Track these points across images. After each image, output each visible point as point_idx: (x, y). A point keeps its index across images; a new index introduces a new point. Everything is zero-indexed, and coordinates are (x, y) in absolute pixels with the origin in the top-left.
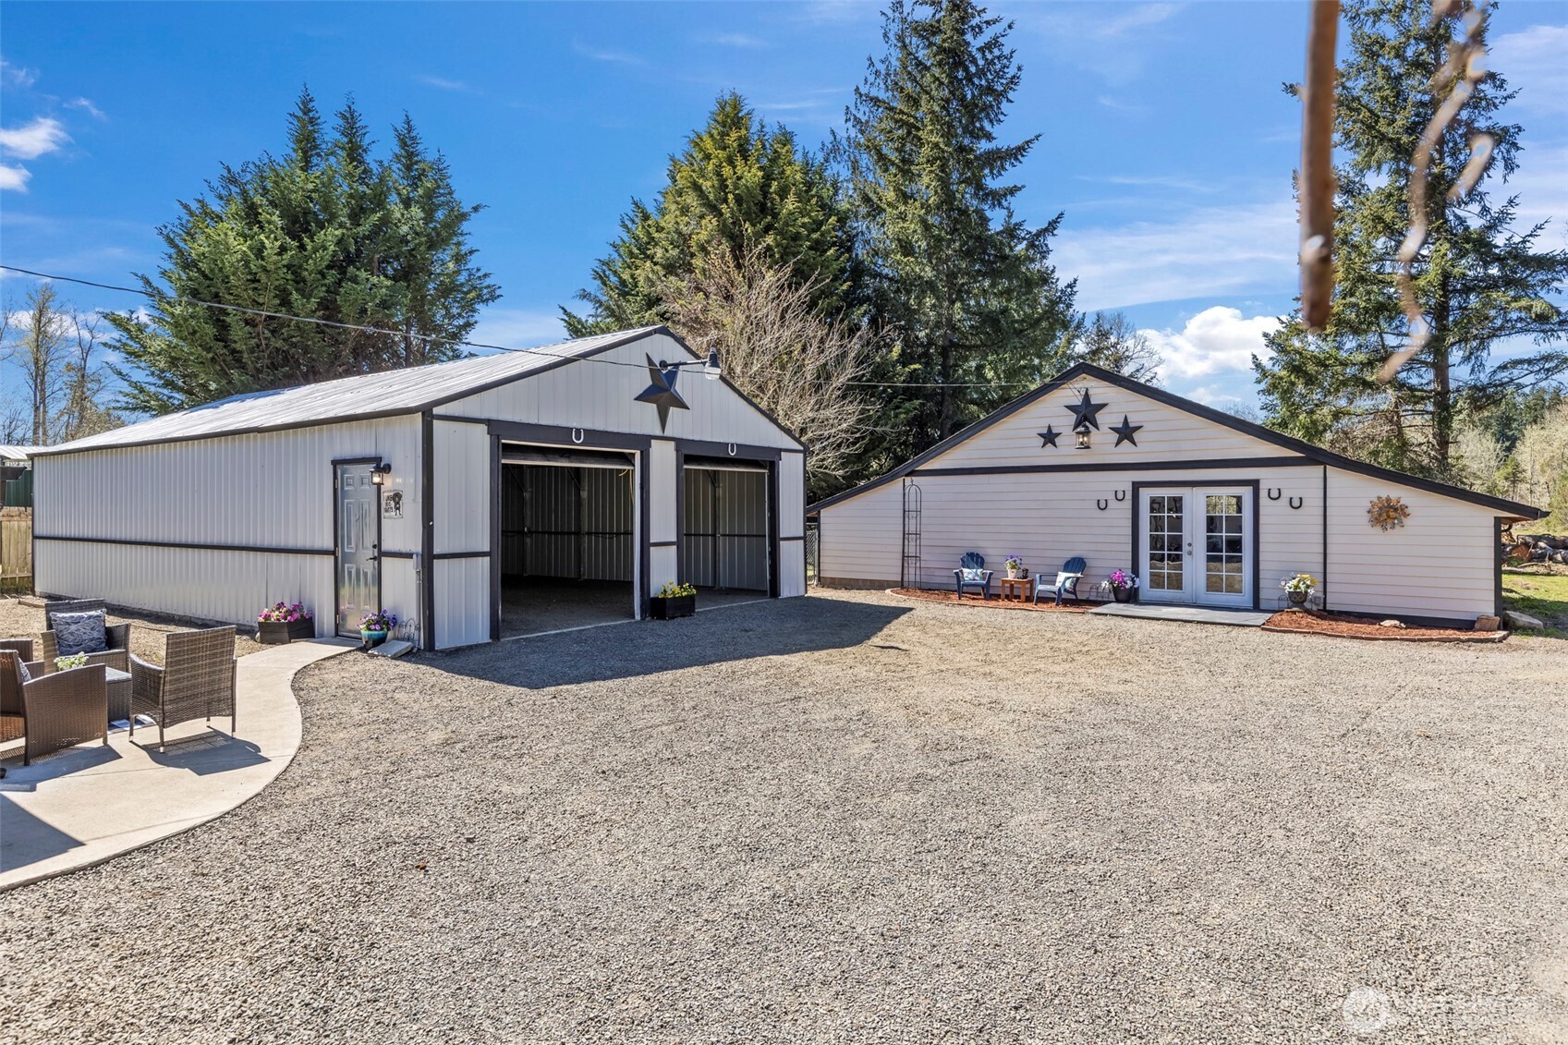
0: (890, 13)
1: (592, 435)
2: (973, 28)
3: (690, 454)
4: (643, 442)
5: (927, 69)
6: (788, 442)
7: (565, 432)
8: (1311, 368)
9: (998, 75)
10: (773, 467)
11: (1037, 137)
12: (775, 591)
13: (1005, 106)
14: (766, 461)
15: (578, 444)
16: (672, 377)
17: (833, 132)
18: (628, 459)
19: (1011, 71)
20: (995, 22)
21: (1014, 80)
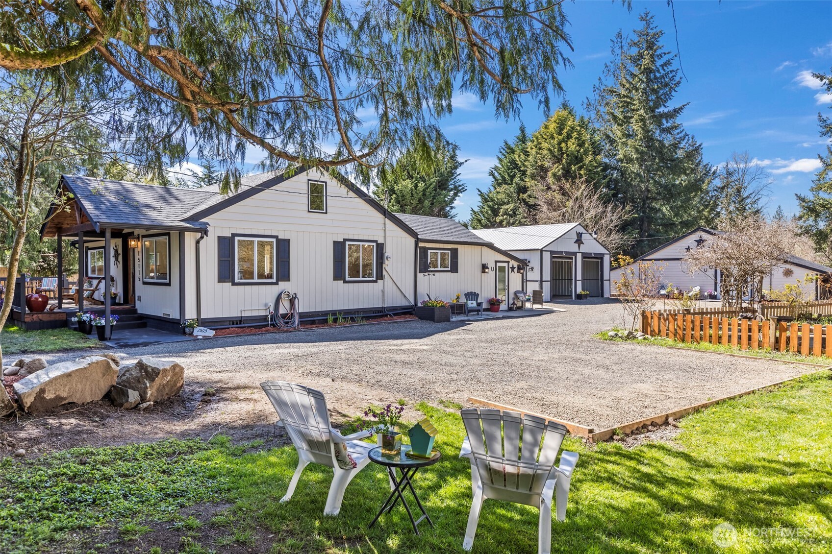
0: (615, 40)
1: (567, 253)
2: (658, 56)
3: (585, 256)
4: (575, 254)
5: (636, 76)
6: (606, 252)
7: (562, 252)
8: (819, 209)
9: (672, 79)
10: (602, 259)
11: (688, 104)
12: (602, 296)
13: (673, 93)
14: (600, 257)
15: (564, 255)
16: (581, 236)
17: (587, 98)
18: (571, 258)
19: (677, 79)
20: (668, 53)
21: (678, 83)
